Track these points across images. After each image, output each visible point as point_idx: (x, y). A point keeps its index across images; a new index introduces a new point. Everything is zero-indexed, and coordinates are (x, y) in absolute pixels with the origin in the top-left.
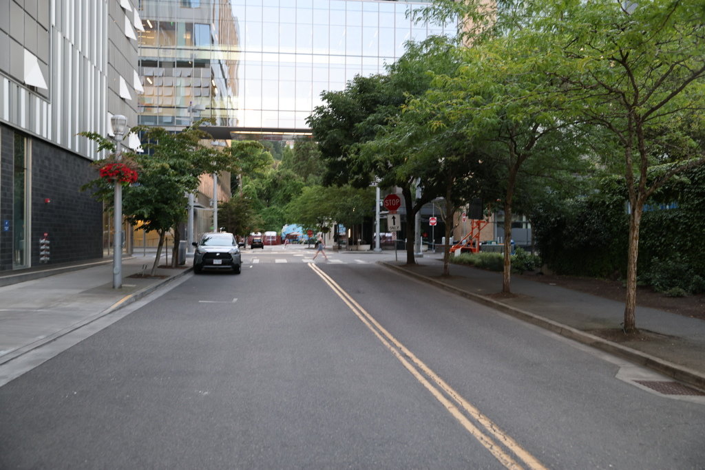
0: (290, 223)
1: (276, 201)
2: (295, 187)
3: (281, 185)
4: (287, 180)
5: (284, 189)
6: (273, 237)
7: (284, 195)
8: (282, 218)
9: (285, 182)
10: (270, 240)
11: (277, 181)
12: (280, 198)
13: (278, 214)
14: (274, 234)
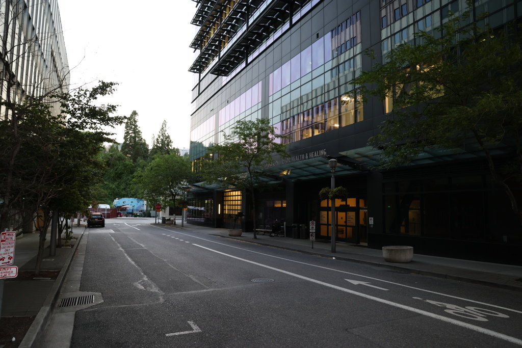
0: (121, 196)
1: (109, 178)
2: (125, 167)
3: (113, 165)
4: (119, 160)
5: (116, 168)
6: (108, 210)
7: (116, 173)
8: (113, 192)
9: (118, 162)
10: (106, 212)
11: (110, 162)
12: (112, 176)
13: (111, 188)
14: (108, 207)
